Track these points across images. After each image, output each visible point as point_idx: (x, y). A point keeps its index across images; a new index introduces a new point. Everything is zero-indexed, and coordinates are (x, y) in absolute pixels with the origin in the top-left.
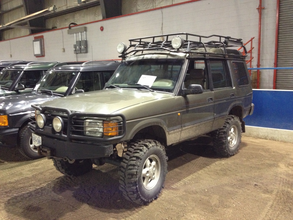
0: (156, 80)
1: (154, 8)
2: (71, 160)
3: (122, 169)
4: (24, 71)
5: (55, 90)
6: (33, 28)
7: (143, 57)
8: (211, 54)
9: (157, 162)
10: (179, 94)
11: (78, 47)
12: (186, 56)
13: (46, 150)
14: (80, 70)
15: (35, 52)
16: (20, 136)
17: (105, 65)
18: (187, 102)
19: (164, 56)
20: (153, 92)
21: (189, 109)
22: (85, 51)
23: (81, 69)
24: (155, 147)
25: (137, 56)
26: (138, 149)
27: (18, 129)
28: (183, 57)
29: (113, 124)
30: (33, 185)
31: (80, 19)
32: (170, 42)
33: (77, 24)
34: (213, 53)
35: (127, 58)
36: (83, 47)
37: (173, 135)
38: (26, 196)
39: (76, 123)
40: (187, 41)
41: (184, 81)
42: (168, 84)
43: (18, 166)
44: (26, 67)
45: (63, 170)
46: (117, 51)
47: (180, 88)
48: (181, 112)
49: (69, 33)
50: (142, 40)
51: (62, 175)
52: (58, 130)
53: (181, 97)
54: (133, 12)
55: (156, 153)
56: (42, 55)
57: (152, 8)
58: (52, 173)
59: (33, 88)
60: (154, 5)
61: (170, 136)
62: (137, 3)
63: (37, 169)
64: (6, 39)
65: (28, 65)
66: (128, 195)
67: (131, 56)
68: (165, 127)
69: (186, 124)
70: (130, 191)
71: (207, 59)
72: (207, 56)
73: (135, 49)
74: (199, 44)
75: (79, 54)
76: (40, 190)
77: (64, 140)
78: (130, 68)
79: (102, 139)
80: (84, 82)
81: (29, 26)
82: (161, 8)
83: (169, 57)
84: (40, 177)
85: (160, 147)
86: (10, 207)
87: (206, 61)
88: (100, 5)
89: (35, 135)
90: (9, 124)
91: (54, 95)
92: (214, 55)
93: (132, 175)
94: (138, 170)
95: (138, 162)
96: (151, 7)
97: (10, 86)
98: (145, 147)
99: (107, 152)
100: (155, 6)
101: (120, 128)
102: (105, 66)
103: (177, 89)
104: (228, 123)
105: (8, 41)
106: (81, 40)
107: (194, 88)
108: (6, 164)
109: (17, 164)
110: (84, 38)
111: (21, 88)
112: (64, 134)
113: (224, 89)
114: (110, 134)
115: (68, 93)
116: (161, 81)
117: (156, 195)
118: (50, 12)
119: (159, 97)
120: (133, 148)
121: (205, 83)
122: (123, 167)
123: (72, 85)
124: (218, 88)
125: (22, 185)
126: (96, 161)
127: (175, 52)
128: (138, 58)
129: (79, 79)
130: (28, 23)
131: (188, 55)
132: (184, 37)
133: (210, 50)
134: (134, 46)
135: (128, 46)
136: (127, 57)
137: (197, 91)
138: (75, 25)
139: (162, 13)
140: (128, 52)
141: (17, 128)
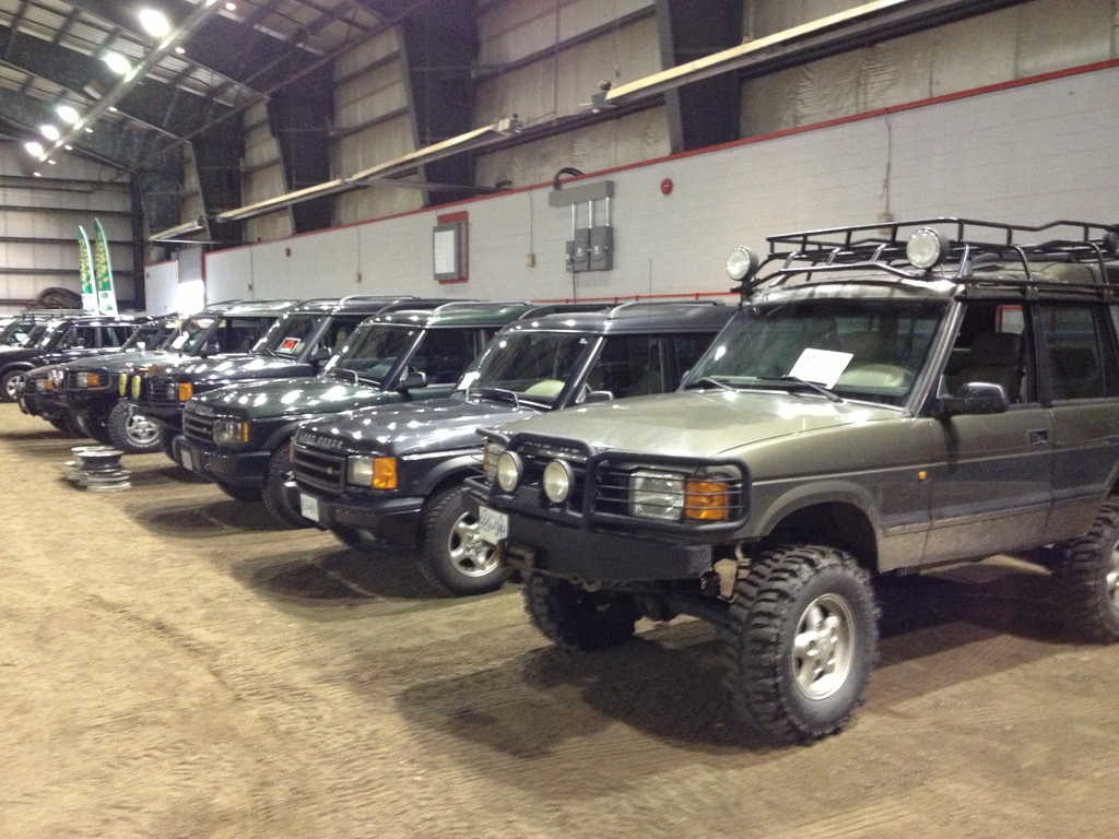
0: (851, 366)
1: (862, 111)
2: (590, 583)
3: (734, 625)
4: (426, 330)
5: (523, 390)
6: (434, 187)
7: (812, 294)
8: (1046, 283)
9: (843, 618)
10: (925, 412)
11: (580, 250)
12: (954, 290)
13: (520, 552)
14: (603, 330)
15: (437, 267)
16: (425, 522)
17: (680, 313)
18: (952, 438)
19: (881, 292)
20: (839, 404)
21: (959, 462)
22: (603, 264)
23: (607, 328)
24: (839, 570)
25: (790, 288)
26: (785, 571)
27: (420, 501)
28: (944, 294)
29: (713, 488)
30: (466, 661)
31: (591, 154)
32: (904, 244)
33: (581, 173)
34: (1057, 280)
35: (758, 293)
36: (596, 248)
37: (901, 539)
38: (452, 685)
39: (608, 480)
40: (962, 244)
41: (946, 373)
42: (890, 380)
43: (414, 610)
44: (434, 318)
45: (553, 626)
46: (728, 272)
47: (930, 393)
48: (931, 468)
49: (554, 202)
50: (810, 238)
51: (546, 643)
52: (557, 497)
53: (931, 420)
54: (783, 128)
55: (842, 588)
56: (461, 276)
57: (852, 113)
58: (515, 636)
59: (453, 385)
60: (861, 101)
61: (891, 541)
62: (797, 94)
63: (471, 622)
64: (343, 223)
65: (438, 310)
66: (748, 706)
67: (773, 289)
68: (872, 512)
69: (947, 510)
70: (755, 692)
71: (1029, 301)
72: (1033, 290)
73: (786, 266)
74: (1004, 253)
75: (582, 275)
76: (486, 676)
77: (573, 525)
78: (766, 326)
79: (683, 526)
80: (609, 370)
81: (424, 179)
82: (888, 111)
83: (898, 294)
84: (482, 642)
85: (856, 573)
86: (412, 708)
87: (1028, 307)
88: (663, 103)
89: (490, 512)
90: (399, 485)
91: (522, 404)
92: (1061, 289)
93: (765, 643)
94: (781, 630)
95: (782, 607)
96: (848, 107)
97: (385, 374)
98: (805, 566)
99: (695, 564)
100: (865, 103)
101: (734, 500)
102: (681, 317)
103: (920, 395)
104: (1108, 522)
105: (352, 230)
106: (593, 224)
107: (975, 395)
108: (380, 602)
109: (412, 604)
110: (603, 221)
111: (415, 381)
112: (572, 509)
113: (1093, 403)
114: (703, 515)
115: (566, 400)
116: (869, 370)
117: (835, 722)
118: (498, 134)
119: (860, 417)
120: (769, 566)
121: (1024, 380)
122: (736, 619)
123: (577, 378)
124: (1073, 401)
125: (433, 660)
126: (650, 606)
127: (916, 278)
128: (795, 295)
129: (598, 357)
130: (422, 171)
131: (961, 288)
132: (951, 233)
133: (1047, 271)
134: (784, 256)
135: (762, 258)
136: (758, 290)
137: (987, 404)
138: (575, 174)
139: (890, 129)
140: (760, 275)
141: (418, 496)
